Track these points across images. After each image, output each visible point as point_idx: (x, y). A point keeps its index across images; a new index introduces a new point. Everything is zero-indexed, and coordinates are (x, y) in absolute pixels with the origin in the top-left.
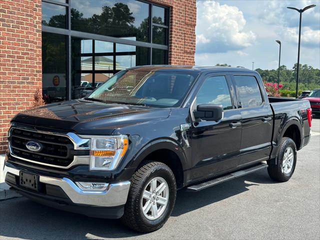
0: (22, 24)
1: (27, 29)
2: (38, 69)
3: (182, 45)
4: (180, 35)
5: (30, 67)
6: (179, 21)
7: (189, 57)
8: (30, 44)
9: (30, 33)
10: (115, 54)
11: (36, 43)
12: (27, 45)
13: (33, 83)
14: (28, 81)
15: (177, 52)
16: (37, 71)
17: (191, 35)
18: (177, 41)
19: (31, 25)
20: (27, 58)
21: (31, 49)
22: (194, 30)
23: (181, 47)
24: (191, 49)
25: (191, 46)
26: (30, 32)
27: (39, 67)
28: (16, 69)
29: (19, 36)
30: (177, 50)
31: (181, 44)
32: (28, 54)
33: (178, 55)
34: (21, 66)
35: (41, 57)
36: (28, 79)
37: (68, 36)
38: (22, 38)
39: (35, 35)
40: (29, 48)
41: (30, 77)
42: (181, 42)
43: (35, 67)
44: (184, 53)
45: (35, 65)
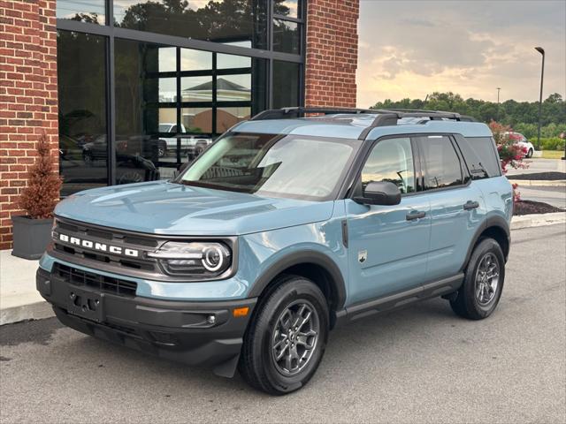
0: (18, 15)
1: (26, 24)
2: (50, 98)
3: (332, 53)
4: (326, 37)
5: (32, 93)
6: (326, 10)
7: (344, 76)
8: (32, 52)
9: (33, 32)
10: (214, 72)
11: (45, 51)
12: (27, 55)
13: (40, 123)
14: (29, 119)
15: (321, 68)
16: (49, 102)
17: (349, 35)
18: (320, 46)
19: (34, 17)
20: (27, 78)
21: (35, 62)
22: (355, 26)
23: (328, 58)
24: (350, 61)
25: (348, 56)
26: (32, 30)
27: (53, 95)
28: (7, 97)
29: (11, 37)
30: (322, 62)
31: (329, 53)
32: (29, 70)
33: (324, 73)
34: (17, 92)
35: (55, 77)
36: (30, 115)
37: (109, 37)
38: (17, 40)
39: (44, 35)
40: (31, 59)
41: (33, 113)
42: (328, 48)
43: (45, 94)
44: (334, 69)
45: (45, 90)
